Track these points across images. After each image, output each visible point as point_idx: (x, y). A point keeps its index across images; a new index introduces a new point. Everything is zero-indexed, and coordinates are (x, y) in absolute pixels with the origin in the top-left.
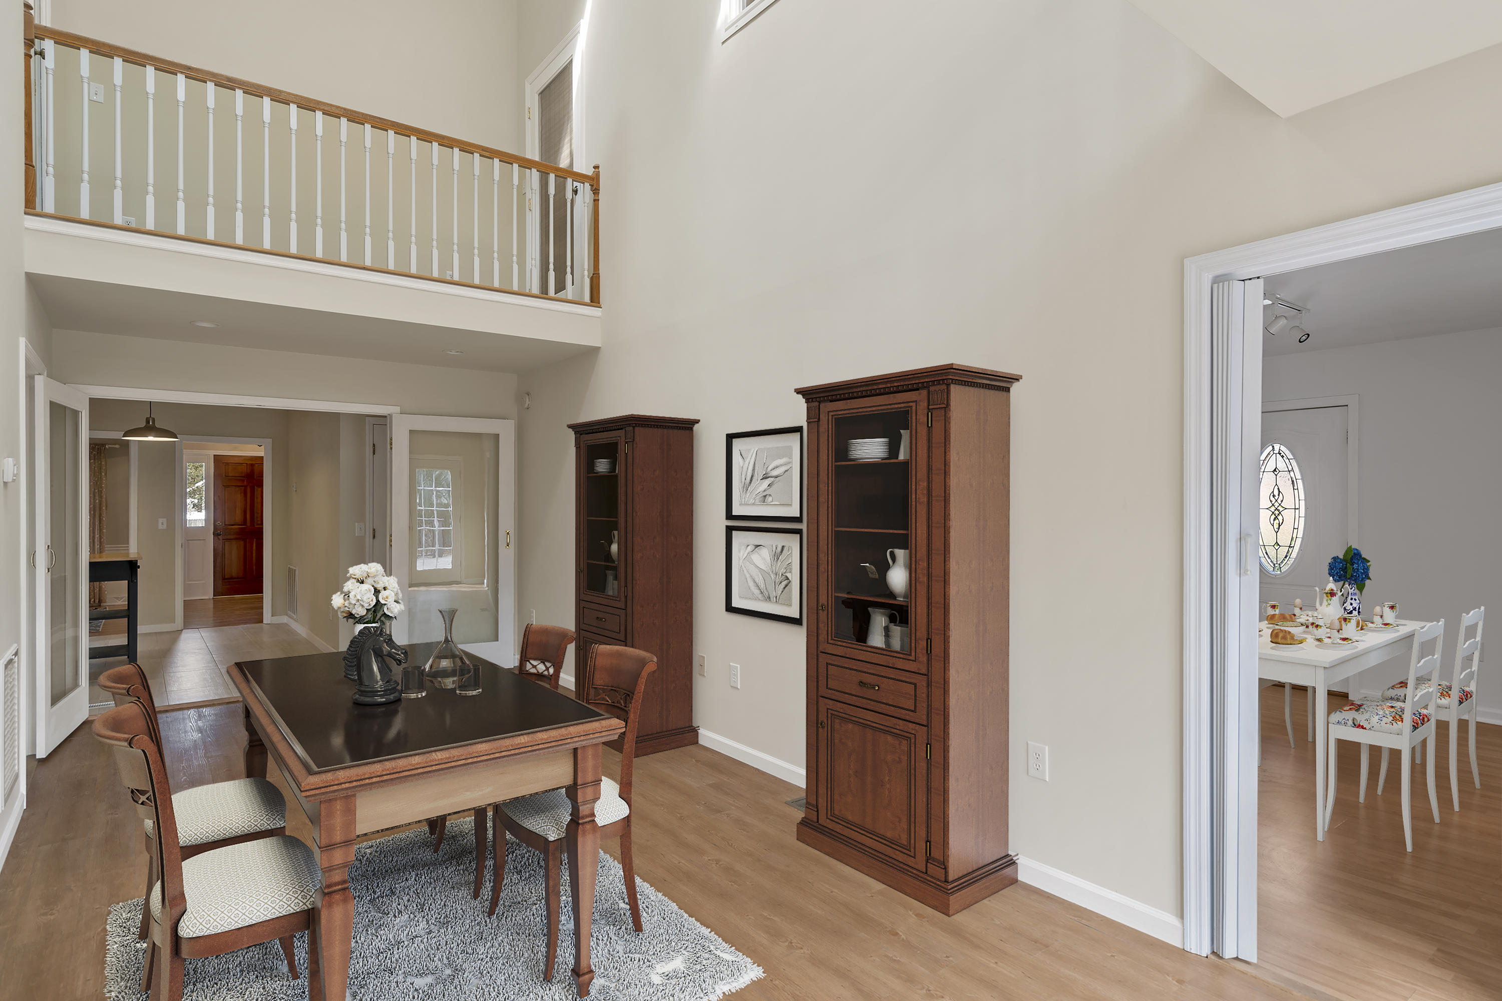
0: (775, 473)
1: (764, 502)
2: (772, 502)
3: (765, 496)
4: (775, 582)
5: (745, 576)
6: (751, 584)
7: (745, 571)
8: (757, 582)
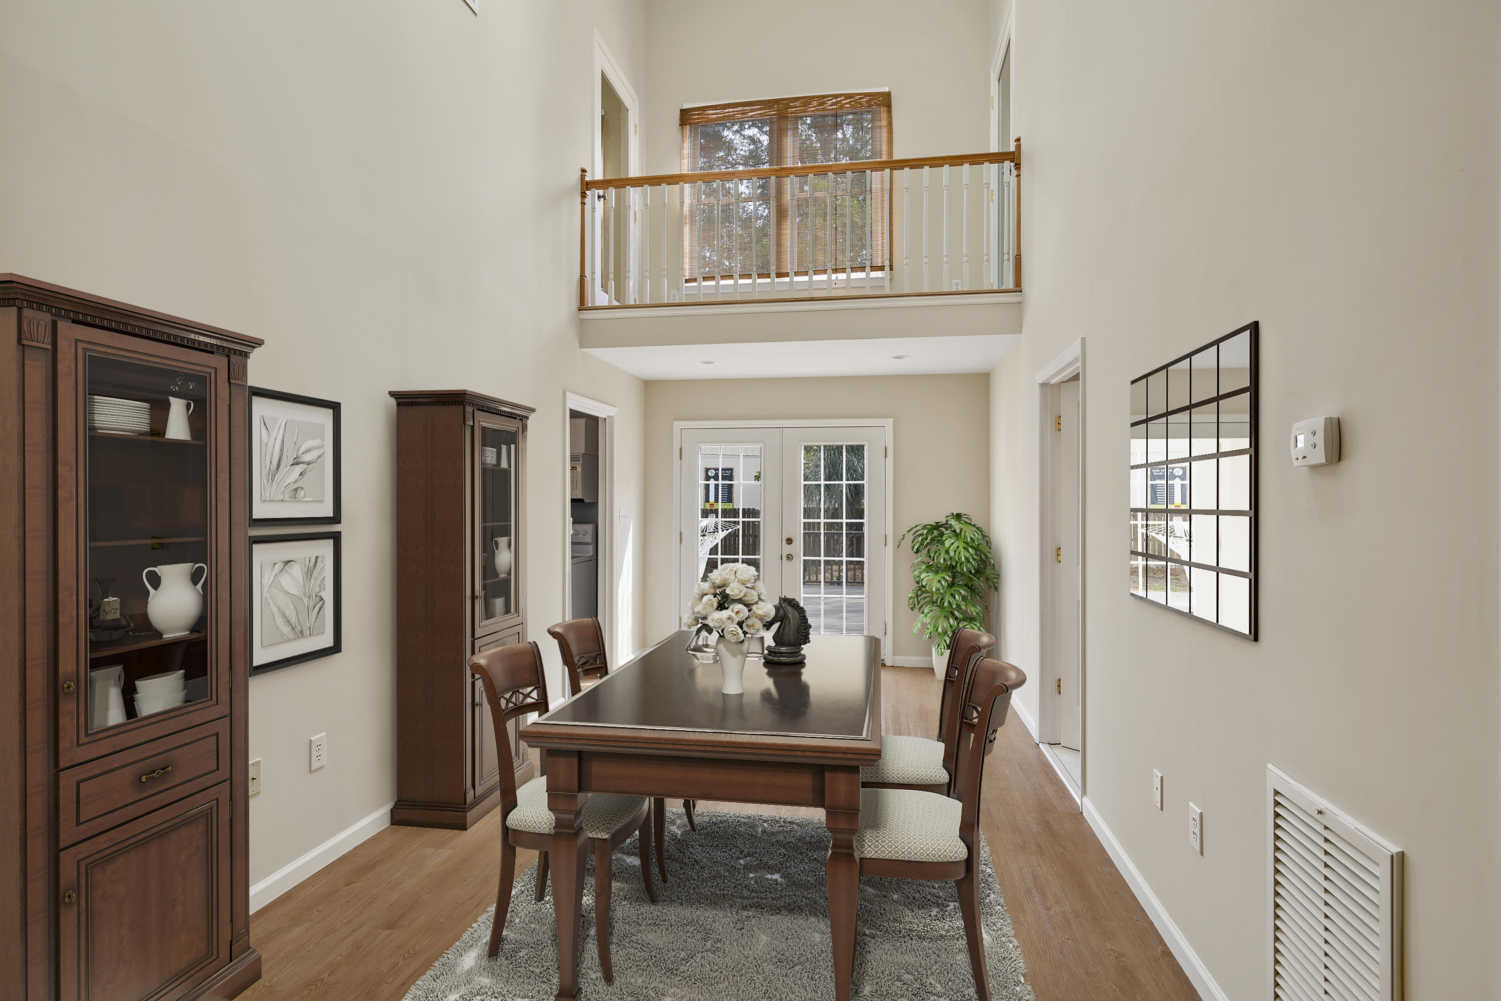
0: (307, 458)
1: (295, 498)
2: (304, 497)
3: (296, 490)
4: (308, 609)
5: (271, 611)
6: (280, 622)
7: (272, 604)
8: (287, 614)
